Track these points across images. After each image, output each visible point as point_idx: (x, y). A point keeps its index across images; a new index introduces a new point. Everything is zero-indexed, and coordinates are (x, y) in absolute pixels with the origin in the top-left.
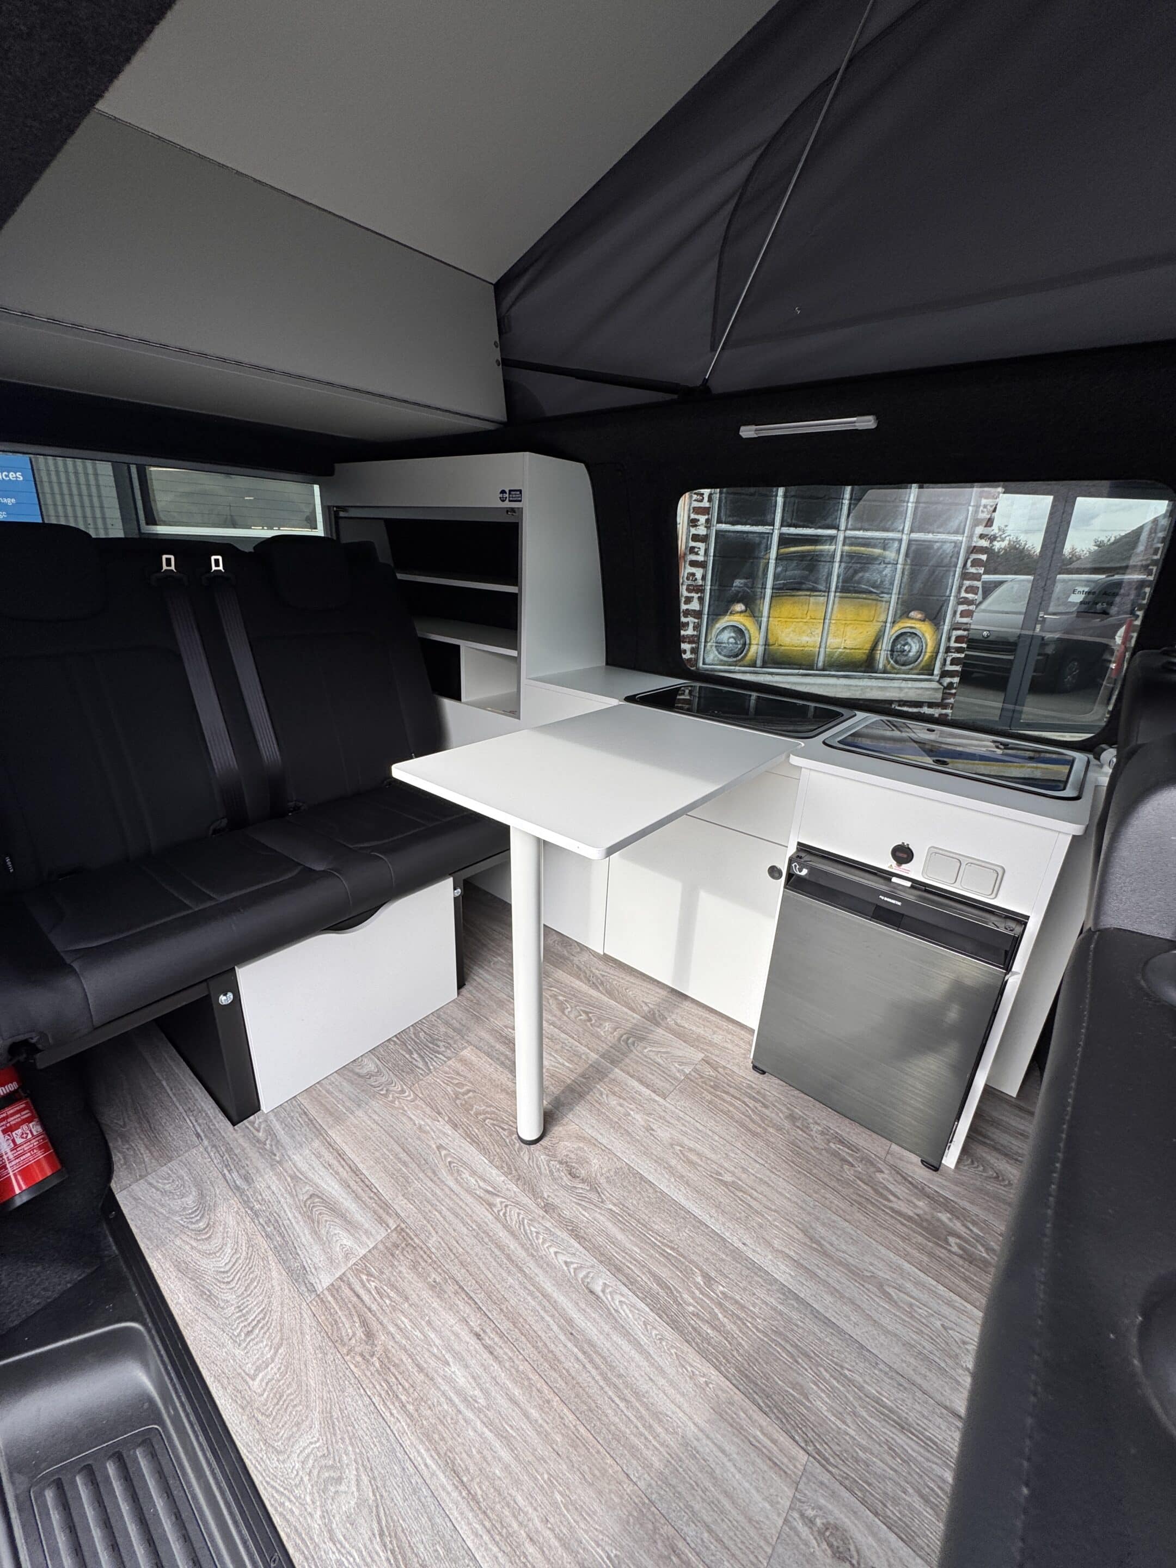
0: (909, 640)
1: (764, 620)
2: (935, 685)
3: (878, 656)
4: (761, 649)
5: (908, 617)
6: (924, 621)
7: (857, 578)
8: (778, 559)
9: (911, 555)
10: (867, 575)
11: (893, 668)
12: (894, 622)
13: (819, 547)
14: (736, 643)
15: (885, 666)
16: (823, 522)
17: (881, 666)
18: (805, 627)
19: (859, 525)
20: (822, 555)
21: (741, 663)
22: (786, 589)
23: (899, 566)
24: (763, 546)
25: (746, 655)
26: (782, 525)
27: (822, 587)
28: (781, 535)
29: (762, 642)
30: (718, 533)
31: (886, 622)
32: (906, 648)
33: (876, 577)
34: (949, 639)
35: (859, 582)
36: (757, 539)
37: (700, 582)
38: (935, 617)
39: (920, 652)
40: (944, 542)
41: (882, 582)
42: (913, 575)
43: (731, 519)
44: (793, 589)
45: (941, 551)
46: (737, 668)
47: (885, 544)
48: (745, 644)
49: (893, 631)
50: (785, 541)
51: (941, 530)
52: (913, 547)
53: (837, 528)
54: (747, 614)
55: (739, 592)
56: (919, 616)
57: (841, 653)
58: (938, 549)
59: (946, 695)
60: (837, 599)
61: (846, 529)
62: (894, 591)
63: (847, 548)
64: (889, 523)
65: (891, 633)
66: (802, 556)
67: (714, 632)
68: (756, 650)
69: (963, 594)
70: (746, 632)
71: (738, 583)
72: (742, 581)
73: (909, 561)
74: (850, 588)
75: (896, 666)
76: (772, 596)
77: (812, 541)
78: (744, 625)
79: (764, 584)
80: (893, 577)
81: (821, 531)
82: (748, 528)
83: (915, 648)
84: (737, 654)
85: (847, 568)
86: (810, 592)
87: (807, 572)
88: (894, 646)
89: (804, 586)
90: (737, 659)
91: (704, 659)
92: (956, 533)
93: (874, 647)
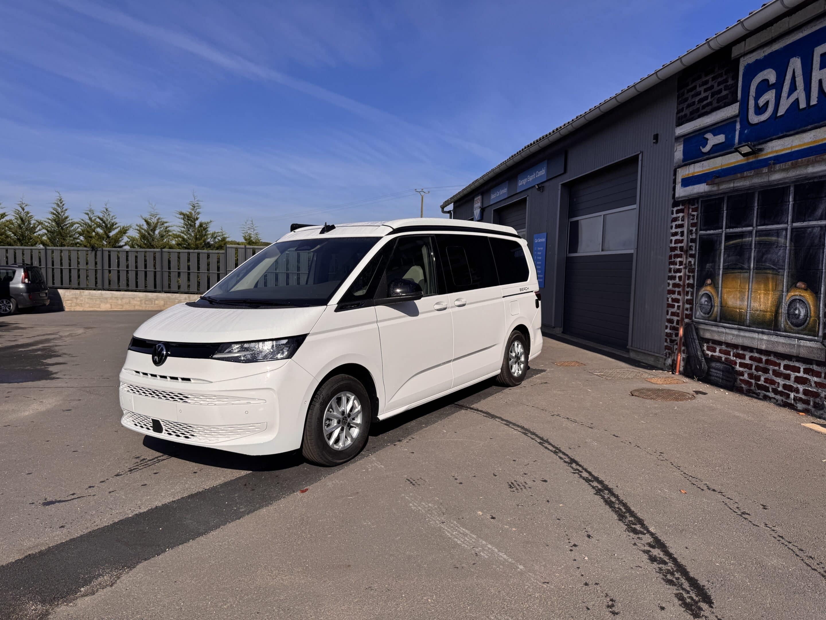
0: (799, 305)
1: (720, 289)
2: (820, 346)
3: (780, 318)
4: (719, 310)
5: (796, 287)
6: (806, 290)
7: (764, 258)
8: (725, 249)
9: (794, 239)
10: (769, 256)
12: (788, 291)
13: (744, 240)
14: (708, 305)
15: (785, 327)
16: (745, 223)
17: (782, 325)
18: (739, 295)
19: (762, 222)
21: (711, 318)
22: (729, 268)
23: (787, 248)
24: (718, 242)
25: (712, 313)
26: (726, 228)
27: (746, 266)
28: (726, 233)
29: (719, 305)
30: (700, 236)
31: (783, 291)
32: (797, 312)
33: (774, 257)
35: (765, 262)
36: (716, 238)
37: (693, 267)
38: (813, 286)
39: (806, 316)
40: (813, 227)
41: (778, 261)
42: (796, 255)
43: (705, 228)
44: (733, 269)
45: (812, 235)
46: (709, 322)
47: (777, 233)
48: (712, 306)
49: (788, 298)
50: (729, 237)
51: (811, 219)
52: (794, 234)
53: (751, 225)
54: (712, 286)
55: (709, 272)
56: (803, 286)
57: (759, 314)
58: (811, 233)
60: (754, 274)
61: (757, 226)
62: (786, 268)
63: (757, 238)
64: (779, 218)
65: (786, 299)
66: (736, 246)
67: (699, 297)
68: (717, 310)
70: (712, 298)
71: (708, 266)
72: (711, 264)
73: (793, 244)
74: (761, 266)
75: (792, 327)
76: (723, 274)
77: (741, 235)
78: (711, 293)
79: (719, 266)
80: (784, 257)
81: (744, 229)
82: (712, 232)
83: (803, 313)
84: (709, 312)
85: (758, 252)
86: (739, 271)
87: (739, 257)
88: (788, 310)
89: (737, 266)
90: (709, 315)
91: (695, 315)
92: (821, 217)
93: (776, 313)
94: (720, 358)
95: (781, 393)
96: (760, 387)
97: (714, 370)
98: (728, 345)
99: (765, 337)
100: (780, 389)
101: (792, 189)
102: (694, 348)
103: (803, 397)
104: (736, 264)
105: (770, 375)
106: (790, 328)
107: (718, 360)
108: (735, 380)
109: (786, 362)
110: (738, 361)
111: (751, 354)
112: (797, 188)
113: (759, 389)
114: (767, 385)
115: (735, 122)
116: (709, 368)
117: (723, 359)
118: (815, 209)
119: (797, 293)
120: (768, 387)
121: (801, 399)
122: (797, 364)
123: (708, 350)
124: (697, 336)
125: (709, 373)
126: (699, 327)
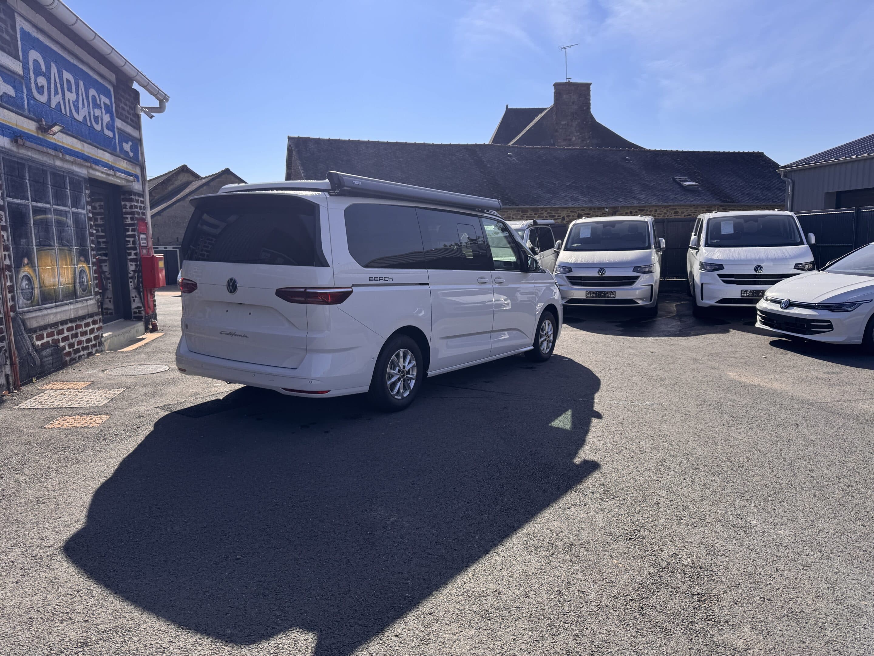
0: (83, 275)
1: (37, 268)
2: (94, 301)
3: (77, 287)
4: (39, 291)
5: (80, 261)
6: (84, 262)
8: (34, 223)
9: (74, 221)
10: (64, 234)
11: (83, 294)
12: (77, 264)
13: (47, 216)
14: (29, 289)
16: (45, 199)
17: (79, 293)
18: (51, 271)
19: (56, 202)
20: (49, 222)
21: (33, 304)
22: (41, 245)
23: (72, 228)
24: (27, 215)
25: (34, 296)
26: (32, 201)
27: (53, 244)
28: (32, 206)
29: (38, 284)
30: (8, 204)
31: (75, 264)
32: (83, 279)
33: (67, 236)
34: (93, 271)
35: (62, 238)
36: (24, 209)
37: (7, 242)
38: (87, 259)
39: (87, 282)
40: (81, 213)
41: (69, 239)
42: (78, 234)
43: (11, 194)
44: (44, 246)
45: (81, 219)
46: (32, 307)
47: (66, 213)
48: (32, 287)
49: (78, 270)
50: (34, 211)
51: (79, 207)
52: (74, 216)
53: (49, 203)
54: (29, 265)
55: (23, 248)
56: (83, 259)
57: (66, 287)
59: (99, 307)
60: (58, 250)
61: (53, 205)
62: (74, 245)
63: (55, 217)
64: (65, 201)
66: (42, 222)
67: (20, 281)
69: (91, 244)
70: (31, 279)
71: (23, 241)
73: (74, 225)
74: (59, 241)
75: (82, 291)
76: (37, 251)
77: (43, 211)
78: (30, 274)
79: (32, 242)
80: (72, 236)
81: (45, 205)
82: (18, 200)
83: (85, 278)
84: (30, 297)
85: (58, 230)
86: (48, 248)
87: (46, 233)
88: (80, 279)
89: (46, 243)
90: (30, 301)
91: (18, 304)
92: (83, 208)
93: (74, 283)
94: (49, 342)
95: (86, 348)
97: (45, 359)
98: (51, 325)
99: (72, 307)
100: (85, 344)
101: (67, 179)
102: (24, 345)
103: (94, 342)
104: (46, 240)
105: (80, 337)
107: (48, 345)
108: (61, 357)
109: (84, 321)
110: (60, 337)
111: (66, 325)
113: (75, 354)
115: (22, 82)
116: (41, 358)
117: (51, 342)
118: (80, 200)
119: (81, 266)
122: (88, 320)
123: (38, 340)
124: (25, 330)
125: (42, 365)
126: (25, 317)
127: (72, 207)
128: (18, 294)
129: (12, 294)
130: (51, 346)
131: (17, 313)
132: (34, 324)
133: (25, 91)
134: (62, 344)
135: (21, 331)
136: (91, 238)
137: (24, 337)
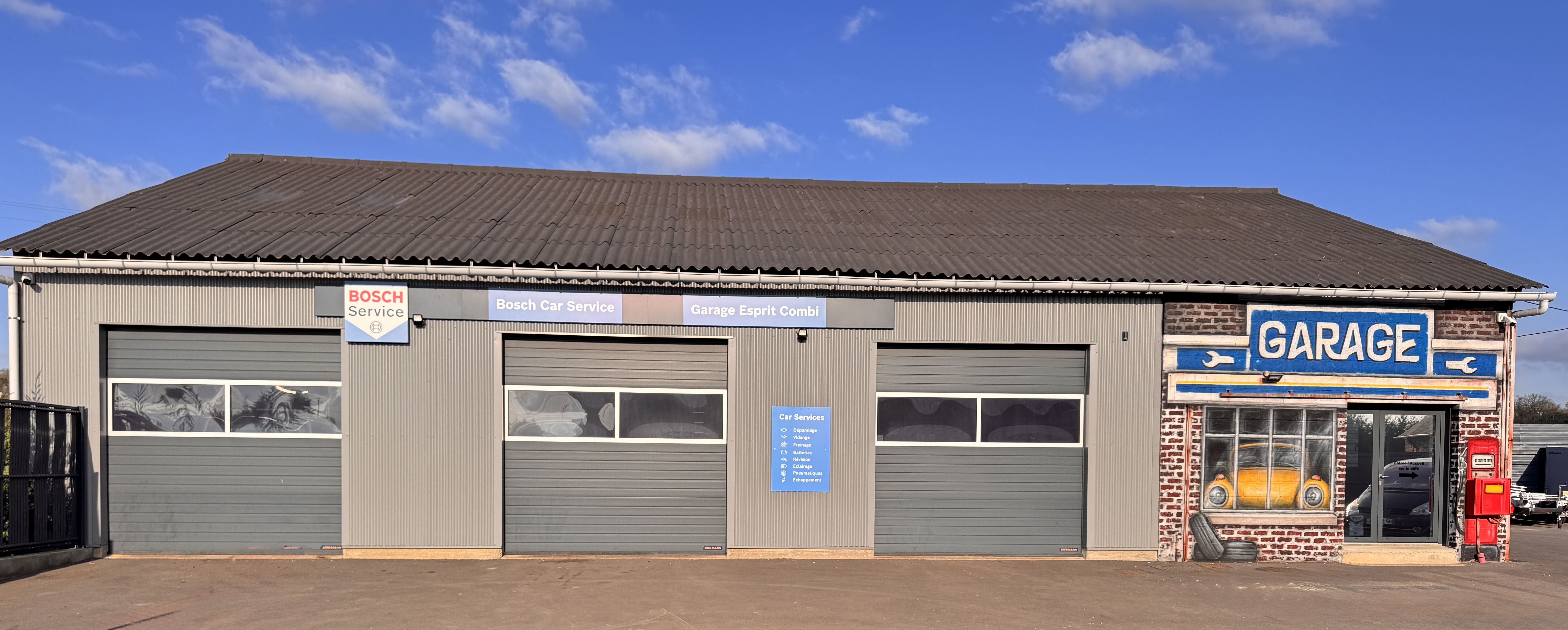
0: (1314, 491)
1: (1235, 483)
2: (1333, 516)
3: (1299, 501)
4: (1235, 499)
5: (1311, 479)
6: (1320, 481)
7: (1281, 459)
8: (1240, 450)
9: (1308, 447)
10: (1287, 457)
12: (1305, 482)
13: (1260, 444)
14: (1221, 496)
15: (1303, 506)
16: (1260, 432)
17: (1301, 506)
18: (1257, 487)
19: (1279, 432)
20: (1262, 448)
21: (1224, 507)
22: (1243, 466)
23: (1303, 452)
24: (1231, 444)
25: (1227, 503)
26: (1240, 433)
27: (1264, 465)
28: (1239, 438)
29: (1235, 495)
30: (1206, 438)
31: (1300, 482)
32: (1313, 495)
33: (1292, 458)
34: (1335, 490)
35: (1283, 461)
36: (1227, 441)
37: (1199, 464)
38: (1325, 478)
39: (1321, 498)
40: (1323, 440)
41: (1295, 461)
42: (1311, 457)
43: (1212, 431)
44: (1249, 466)
45: (1322, 444)
46: (1222, 510)
47: (1294, 441)
48: (1225, 497)
49: (1304, 487)
50: (1242, 441)
51: (1322, 434)
52: (1308, 443)
53: (1268, 434)
54: (1225, 480)
55: (1220, 468)
56: (1317, 478)
57: (1279, 500)
58: (1321, 443)
59: (1339, 522)
60: (1273, 471)
61: (1273, 434)
62: (1302, 465)
63: (1274, 444)
64: (1294, 431)
66: (1252, 449)
67: (1209, 491)
68: (1232, 499)
69: (1338, 466)
70: (1226, 490)
71: (1219, 463)
72: (1222, 462)
73: (1307, 450)
74: (1278, 464)
75: (1310, 506)
76: (1238, 470)
77: (1257, 441)
78: (1225, 487)
79: (1233, 464)
80: (1300, 459)
81: (1260, 436)
82: (1222, 435)
83: (1318, 495)
84: (1222, 502)
85: (1276, 454)
86: (1257, 468)
87: (1255, 457)
88: (1306, 495)
89: (1254, 464)
90: (1222, 505)
91: (1203, 506)
92: (1330, 434)
93: (1296, 496)
94: (1240, 538)
95: (1303, 553)
96: (1282, 553)
97: (1232, 550)
98: (1247, 526)
99: (1285, 516)
100: (1303, 550)
101: (1304, 412)
102: (1204, 535)
103: (1322, 551)
104: (1253, 463)
105: (1293, 542)
106: (1308, 506)
107: (1238, 540)
108: (1258, 552)
109: (1306, 531)
110: (1259, 537)
111: (1273, 530)
112: (1307, 411)
113: (1282, 554)
114: (1290, 550)
115: (1245, 351)
116: (1226, 548)
117: (1243, 539)
118: (1324, 428)
119: (1313, 484)
120: (1291, 551)
121: (1320, 553)
122: (1315, 531)
123: (1223, 533)
124: (1208, 524)
125: (1225, 552)
126: (1210, 515)
127: (1306, 435)
128: (1205, 499)
129: (1197, 498)
130: (1243, 541)
131: (1200, 512)
132: (1222, 522)
133: (1249, 355)
134: (1259, 543)
135: (1202, 524)
136: (1338, 460)
137: (1206, 530)
